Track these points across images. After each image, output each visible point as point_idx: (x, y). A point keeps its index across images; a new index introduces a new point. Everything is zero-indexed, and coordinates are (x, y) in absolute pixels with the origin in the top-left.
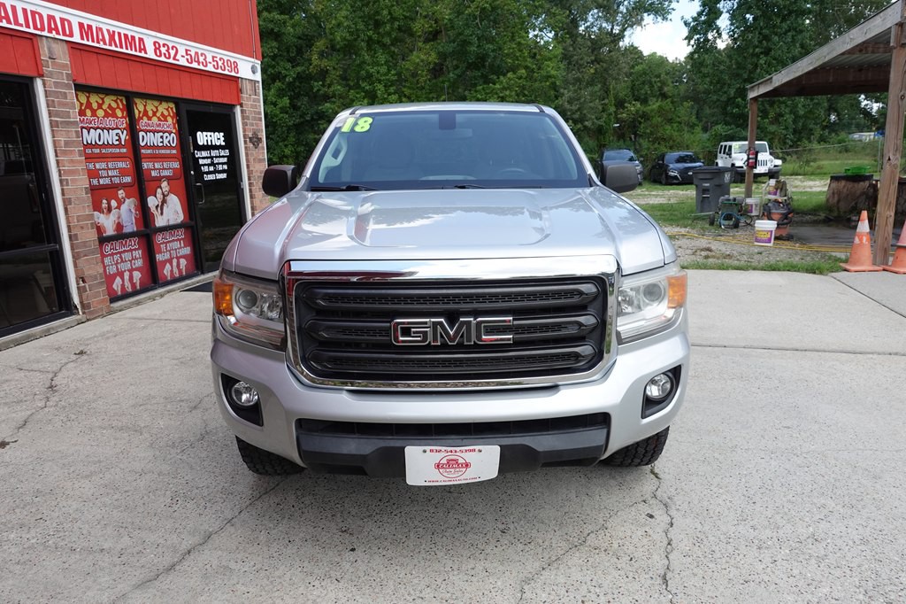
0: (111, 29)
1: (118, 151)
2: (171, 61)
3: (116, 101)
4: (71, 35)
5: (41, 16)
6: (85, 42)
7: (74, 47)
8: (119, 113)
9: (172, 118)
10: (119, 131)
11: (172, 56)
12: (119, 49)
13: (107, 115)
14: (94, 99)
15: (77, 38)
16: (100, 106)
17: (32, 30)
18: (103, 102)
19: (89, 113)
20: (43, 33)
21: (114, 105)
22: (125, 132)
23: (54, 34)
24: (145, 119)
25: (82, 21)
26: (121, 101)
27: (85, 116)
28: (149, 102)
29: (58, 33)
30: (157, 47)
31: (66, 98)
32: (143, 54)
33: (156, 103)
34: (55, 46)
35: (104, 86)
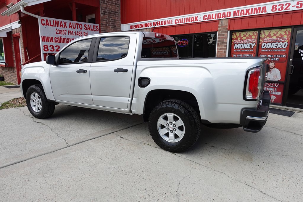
0: (248, 9)
1: (249, 50)
2: (283, 11)
3: (253, 33)
4: (230, 16)
5: (221, 14)
6: (235, 17)
7: (231, 19)
8: (253, 37)
9: (288, 36)
10: (252, 44)
11: (284, 8)
12: (250, 15)
13: (247, 38)
14: (242, 34)
15: (232, 16)
16: (245, 36)
17: (217, 19)
18: (247, 34)
19: (239, 39)
20: (220, 19)
21: (252, 34)
22: (255, 44)
23: (224, 18)
24: (268, 38)
25: (235, 10)
26: (256, 33)
27: (237, 39)
28: (272, 30)
29: (225, 17)
30: (274, 7)
31: (224, 36)
32: (264, 13)
33: (277, 30)
34: (224, 21)
35: (242, 29)
